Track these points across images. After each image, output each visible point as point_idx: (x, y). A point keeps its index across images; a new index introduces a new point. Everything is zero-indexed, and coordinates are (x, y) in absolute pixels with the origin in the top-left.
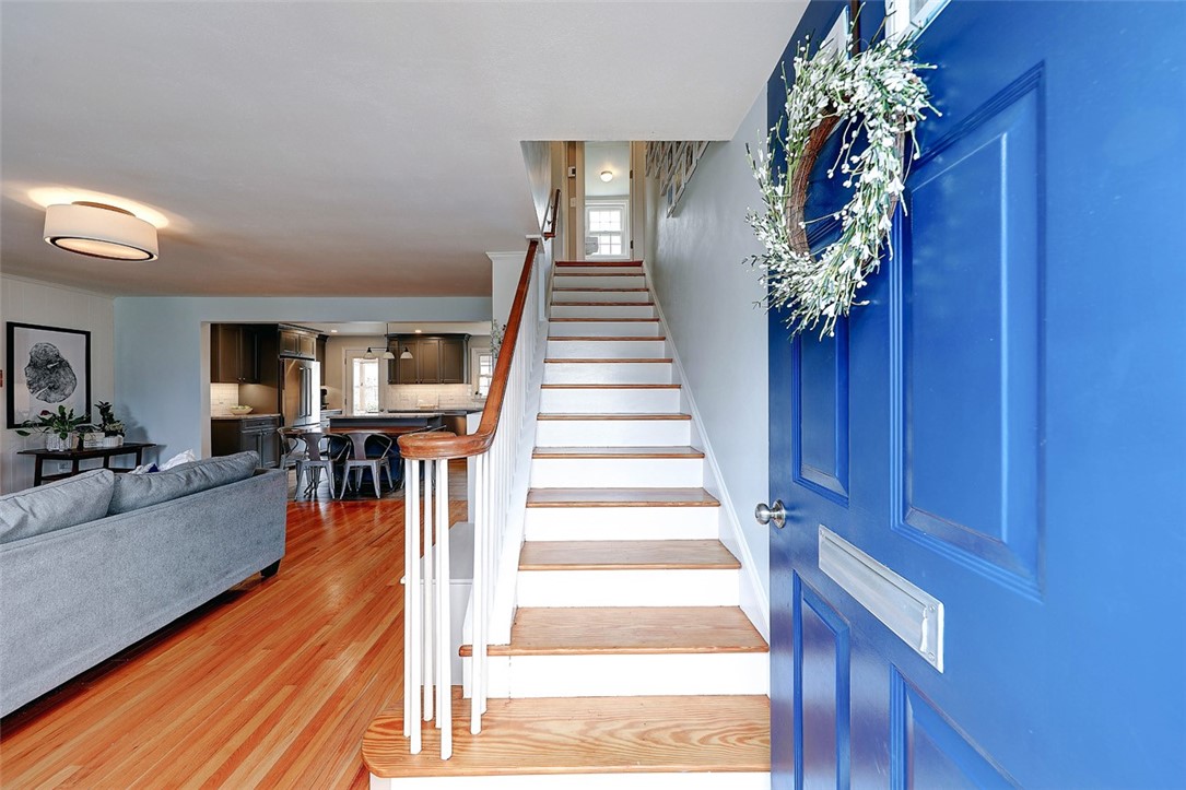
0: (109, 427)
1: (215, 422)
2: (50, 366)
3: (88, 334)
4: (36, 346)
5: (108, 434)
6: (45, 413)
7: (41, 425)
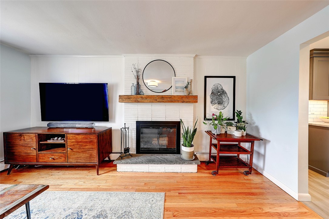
0: (239, 125)
1: (310, 126)
2: (219, 94)
3: (234, 77)
4: (214, 85)
5: (238, 128)
6: (213, 115)
7: (211, 120)
